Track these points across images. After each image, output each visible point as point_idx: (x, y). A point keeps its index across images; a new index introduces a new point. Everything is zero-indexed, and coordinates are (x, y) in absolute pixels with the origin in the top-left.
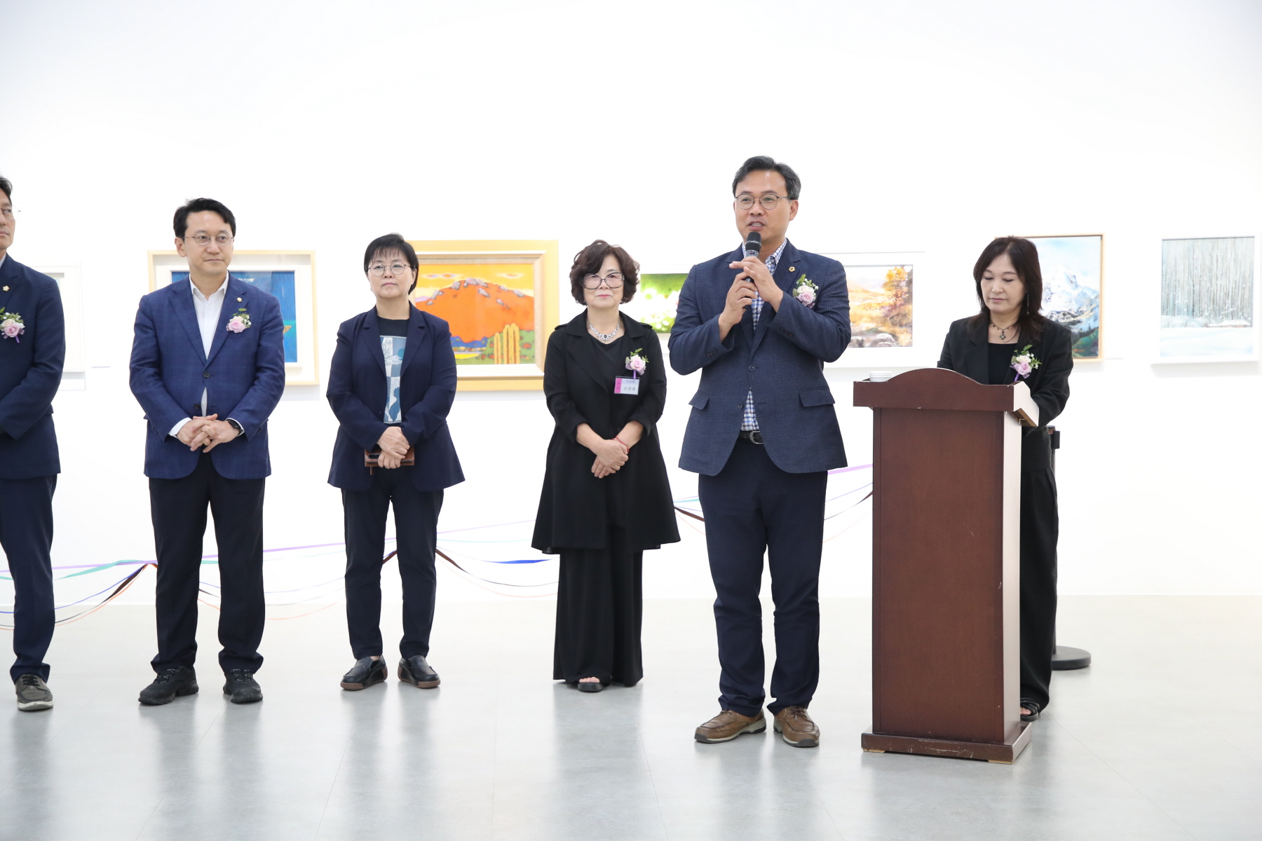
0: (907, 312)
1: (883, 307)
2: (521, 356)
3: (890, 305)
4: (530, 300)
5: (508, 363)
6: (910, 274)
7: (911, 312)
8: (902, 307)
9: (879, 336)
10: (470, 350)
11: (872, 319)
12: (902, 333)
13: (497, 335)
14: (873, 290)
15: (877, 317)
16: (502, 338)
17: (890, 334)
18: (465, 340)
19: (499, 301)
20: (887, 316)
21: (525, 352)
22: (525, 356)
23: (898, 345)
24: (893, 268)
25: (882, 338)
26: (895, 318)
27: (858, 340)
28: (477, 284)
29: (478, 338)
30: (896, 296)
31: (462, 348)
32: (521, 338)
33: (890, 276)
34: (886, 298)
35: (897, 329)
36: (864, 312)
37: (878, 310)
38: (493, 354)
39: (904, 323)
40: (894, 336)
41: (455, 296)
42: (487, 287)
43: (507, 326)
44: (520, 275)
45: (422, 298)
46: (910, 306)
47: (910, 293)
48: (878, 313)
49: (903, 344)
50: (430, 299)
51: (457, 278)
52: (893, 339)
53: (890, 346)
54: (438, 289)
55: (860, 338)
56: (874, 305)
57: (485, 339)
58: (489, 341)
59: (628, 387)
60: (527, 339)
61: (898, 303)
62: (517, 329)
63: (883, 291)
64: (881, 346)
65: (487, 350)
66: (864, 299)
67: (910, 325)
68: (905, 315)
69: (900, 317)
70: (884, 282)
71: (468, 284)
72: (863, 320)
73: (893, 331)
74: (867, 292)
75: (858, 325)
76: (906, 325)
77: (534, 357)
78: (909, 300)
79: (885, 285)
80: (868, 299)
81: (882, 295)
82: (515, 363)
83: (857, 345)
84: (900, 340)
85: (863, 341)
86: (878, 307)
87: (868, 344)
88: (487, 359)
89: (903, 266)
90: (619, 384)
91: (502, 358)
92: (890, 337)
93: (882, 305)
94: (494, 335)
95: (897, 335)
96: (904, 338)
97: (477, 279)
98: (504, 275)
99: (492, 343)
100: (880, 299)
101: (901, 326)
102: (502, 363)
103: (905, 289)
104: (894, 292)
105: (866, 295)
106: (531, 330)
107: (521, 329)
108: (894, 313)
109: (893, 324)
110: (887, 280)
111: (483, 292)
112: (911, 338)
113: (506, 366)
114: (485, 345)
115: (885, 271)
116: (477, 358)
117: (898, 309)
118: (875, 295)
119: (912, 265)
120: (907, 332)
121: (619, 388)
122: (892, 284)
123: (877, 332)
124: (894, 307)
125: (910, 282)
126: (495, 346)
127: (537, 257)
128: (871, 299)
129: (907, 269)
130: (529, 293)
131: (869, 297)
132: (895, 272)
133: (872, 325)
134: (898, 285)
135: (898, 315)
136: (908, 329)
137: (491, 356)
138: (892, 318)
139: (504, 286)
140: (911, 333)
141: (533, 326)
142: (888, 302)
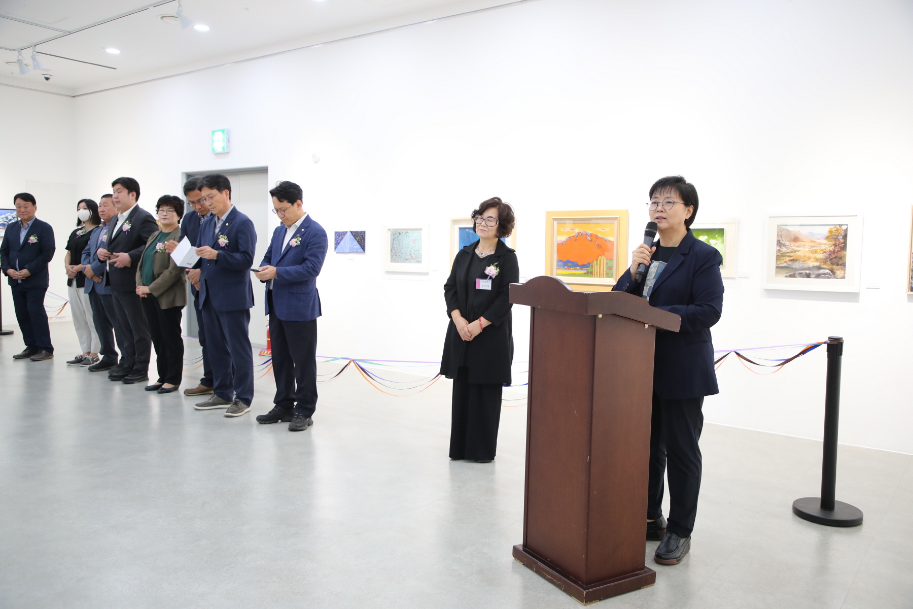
0: (843, 256)
1: (825, 252)
2: (606, 274)
3: (830, 251)
4: (612, 243)
5: (600, 277)
6: (846, 230)
7: (845, 256)
8: (839, 253)
9: (821, 271)
10: (581, 269)
11: (817, 260)
12: (839, 270)
13: (595, 261)
14: (818, 241)
15: (820, 259)
16: (597, 263)
17: (829, 270)
18: (580, 264)
19: (597, 243)
20: (827, 258)
21: (609, 271)
22: (608, 274)
23: (835, 277)
24: (834, 227)
25: (824, 272)
26: (834, 260)
27: (806, 273)
28: (586, 234)
29: (586, 263)
30: (835, 245)
31: (578, 268)
32: (607, 264)
33: (830, 232)
34: (828, 247)
35: (835, 267)
36: (811, 255)
37: (821, 254)
38: (592, 272)
39: (840, 263)
40: (832, 271)
41: (576, 240)
42: (591, 235)
43: (600, 257)
44: (607, 229)
45: (561, 241)
46: (845, 252)
47: (845, 243)
48: (821, 256)
49: (839, 277)
50: (564, 242)
51: (577, 231)
52: (831, 274)
53: (829, 278)
54: (568, 236)
55: (808, 272)
56: (818, 251)
57: (589, 263)
58: (591, 264)
59: (485, 285)
60: (610, 265)
61: (836, 250)
62: (605, 259)
63: (825, 242)
64: (822, 278)
65: (590, 269)
66: (812, 247)
67: (844, 265)
68: (841, 258)
69: (837, 259)
70: (826, 236)
71: (582, 234)
72: (810, 260)
73: (832, 268)
74: (814, 242)
75: (806, 263)
76: (841, 264)
77: (613, 274)
78: (844, 248)
79: (827, 238)
80: (814, 247)
81: (825, 244)
82: (603, 277)
83: (806, 276)
84: (836, 274)
85: (810, 274)
86: (821, 252)
87: (814, 276)
88: (589, 274)
89: (840, 225)
90: (479, 283)
91: (597, 274)
92: (830, 272)
93: (824, 251)
94: (593, 262)
95: (834, 271)
96: (839, 273)
97: (586, 231)
98: (600, 229)
99: (592, 266)
100: (823, 247)
101: (838, 265)
102: (597, 277)
103: (842, 241)
104: (834, 243)
105: (813, 244)
106: (611, 259)
107: (606, 259)
108: (833, 256)
109: (832, 264)
110: (829, 235)
111: (589, 238)
112: (845, 273)
113: (598, 278)
114: (589, 267)
115: (828, 228)
116: (585, 274)
117: (836, 254)
118: (820, 244)
119: (847, 225)
120: (842, 269)
121: (479, 285)
122: (832, 236)
123: (819, 268)
124: (834, 252)
125: (845, 237)
126: (594, 268)
127: (616, 219)
128: (817, 247)
129: (844, 228)
130: (611, 239)
131: (816, 245)
132: (835, 229)
133: (817, 264)
134: (836, 238)
135: (836, 257)
136: (843, 267)
137: (591, 273)
138: (831, 259)
139: (600, 235)
140: (845, 270)
141: (613, 258)
142: (829, 249)
